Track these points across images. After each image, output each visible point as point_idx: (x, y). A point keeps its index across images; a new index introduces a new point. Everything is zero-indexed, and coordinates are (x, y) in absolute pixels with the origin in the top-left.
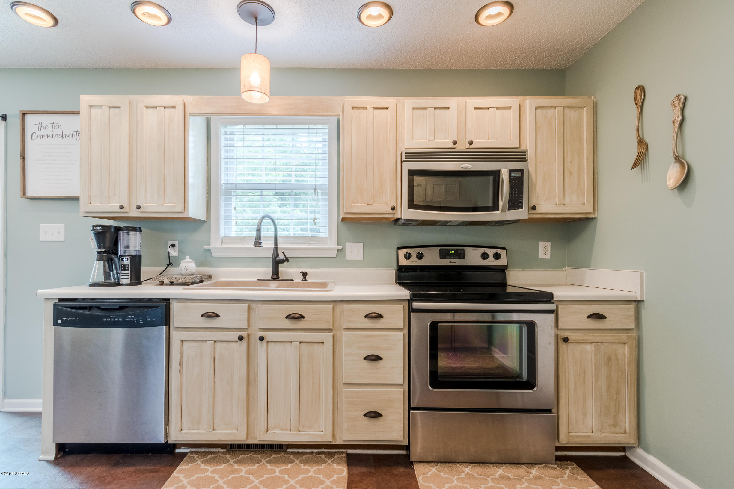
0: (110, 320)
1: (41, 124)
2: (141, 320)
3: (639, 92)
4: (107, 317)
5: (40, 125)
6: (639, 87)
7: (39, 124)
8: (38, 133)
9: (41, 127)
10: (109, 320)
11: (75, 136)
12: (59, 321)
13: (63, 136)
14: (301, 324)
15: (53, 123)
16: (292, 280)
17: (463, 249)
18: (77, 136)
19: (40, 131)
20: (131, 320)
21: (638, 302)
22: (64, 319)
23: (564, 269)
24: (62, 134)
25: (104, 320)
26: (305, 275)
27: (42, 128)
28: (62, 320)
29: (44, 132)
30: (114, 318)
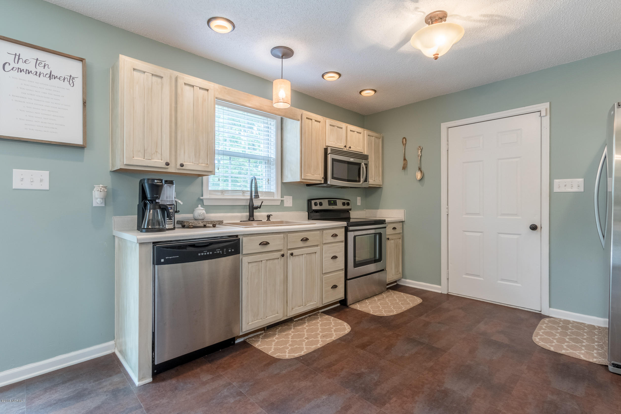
0: (204, 254)
1: (19, 56)
2: (225, 251)
3: (404, 140)
4: (201, 252)
5: (17, 57)
6: (404, 138)
7: (16, 55)
8: (13, 65)
9: (19, 59)
10: (202, 254)
11: (68, 81)
12: (162, 260)
13: (51, 76)
14: (308, 243)
15: (37, 60)
16: (262, 221)
17: (336, 201)
18: (71, 81)
19: (17, 63)
20: (218, 252)
21: (402, 222)
22: (167, 258)
23: (364, 210)
24: (49, 73)
25: (199, 254)
26: (269, 217)
27: (21, 60)
28: (165, 259)
29: (21, 65)
30: (206, 253)
